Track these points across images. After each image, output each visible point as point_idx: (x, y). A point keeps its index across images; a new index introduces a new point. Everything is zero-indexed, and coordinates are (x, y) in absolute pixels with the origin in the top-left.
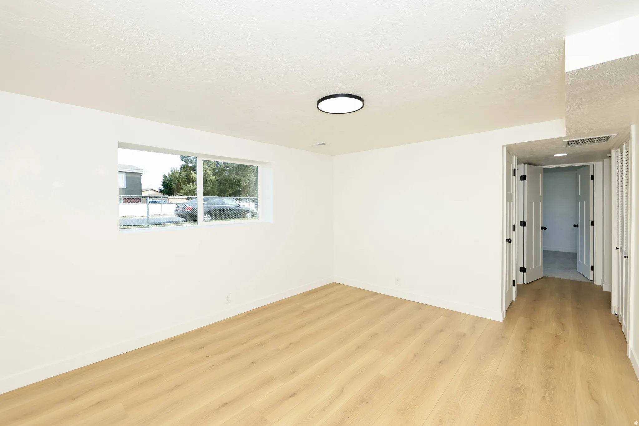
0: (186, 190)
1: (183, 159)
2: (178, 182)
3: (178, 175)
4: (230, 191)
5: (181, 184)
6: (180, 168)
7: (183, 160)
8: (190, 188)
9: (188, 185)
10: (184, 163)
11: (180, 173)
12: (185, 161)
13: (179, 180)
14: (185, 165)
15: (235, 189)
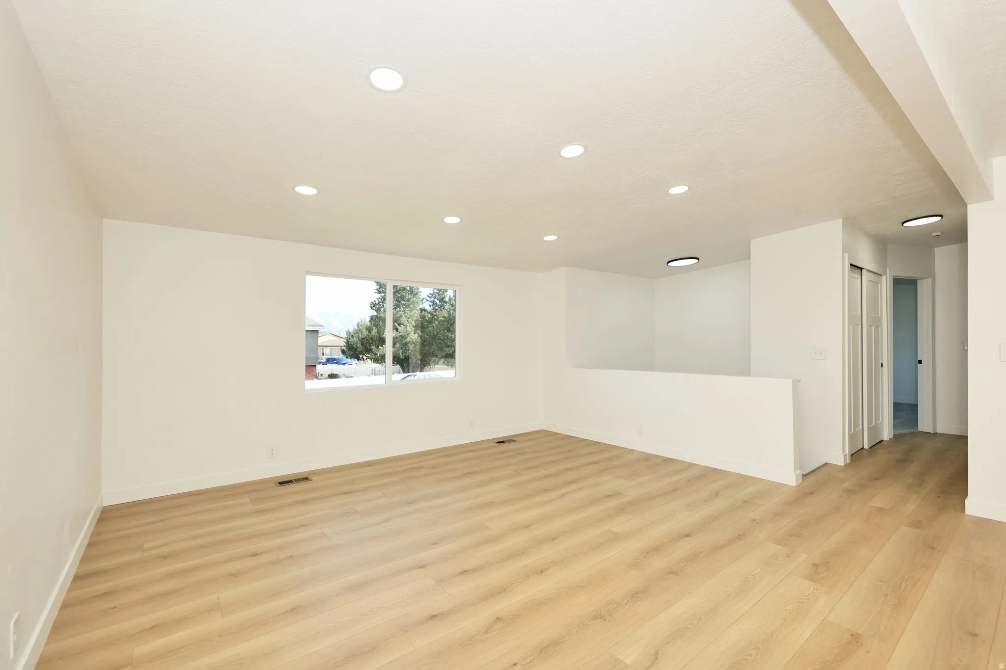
0: (377, 354)
1: (374, 306)
2: (367, 342)
3: (365, 333)
4: (438, 355)
5: (370, 345)
6: (370, 321)
7: (374, 308)
8: (383, 351)
9: (380, 347)
10: (375, 313)
11: (369, 329)
12: (376, 311)
13: (367, 340)
14: (377, 316)
15: (446, 351)
